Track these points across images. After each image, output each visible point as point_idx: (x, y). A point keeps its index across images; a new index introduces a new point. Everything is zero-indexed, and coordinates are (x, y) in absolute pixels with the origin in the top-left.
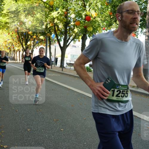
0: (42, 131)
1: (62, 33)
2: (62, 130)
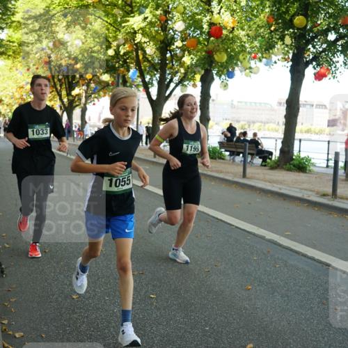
0: (104, 298)
1: (153, 66)
2: (152, 296)
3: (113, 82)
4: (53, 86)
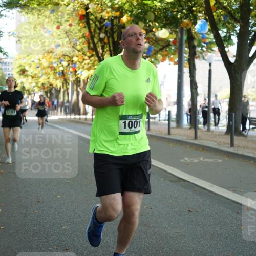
3: (175, 39)
4: (92, 49)
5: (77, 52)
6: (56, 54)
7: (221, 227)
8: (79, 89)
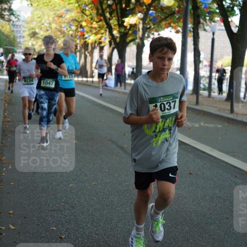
5: (86, 17)
6: (66, 19)
7: (220, 190)
8: (86, 53)
